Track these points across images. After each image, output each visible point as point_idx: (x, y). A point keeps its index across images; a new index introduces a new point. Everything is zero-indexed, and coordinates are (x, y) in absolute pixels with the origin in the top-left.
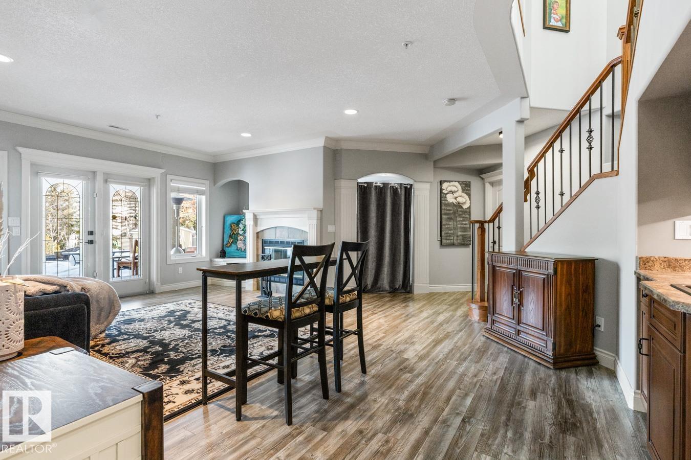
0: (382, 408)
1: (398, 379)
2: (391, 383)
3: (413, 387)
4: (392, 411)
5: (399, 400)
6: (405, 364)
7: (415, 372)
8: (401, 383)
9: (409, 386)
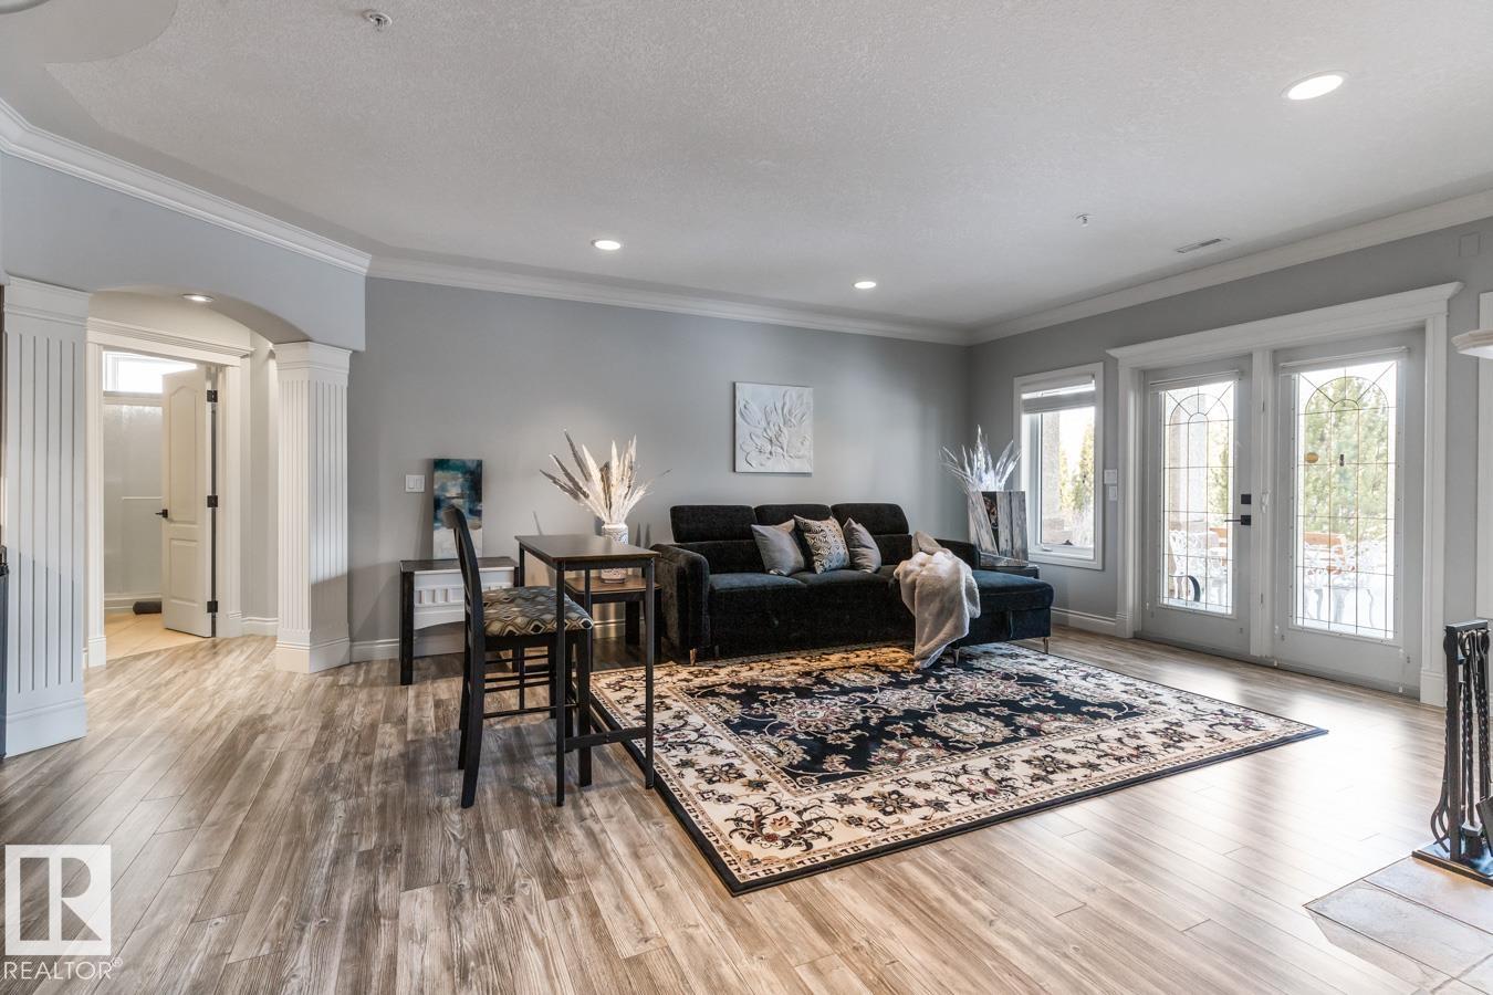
3: (334, 828)
6: (401, 867)
7: (355, 861)
9: (344, 827)
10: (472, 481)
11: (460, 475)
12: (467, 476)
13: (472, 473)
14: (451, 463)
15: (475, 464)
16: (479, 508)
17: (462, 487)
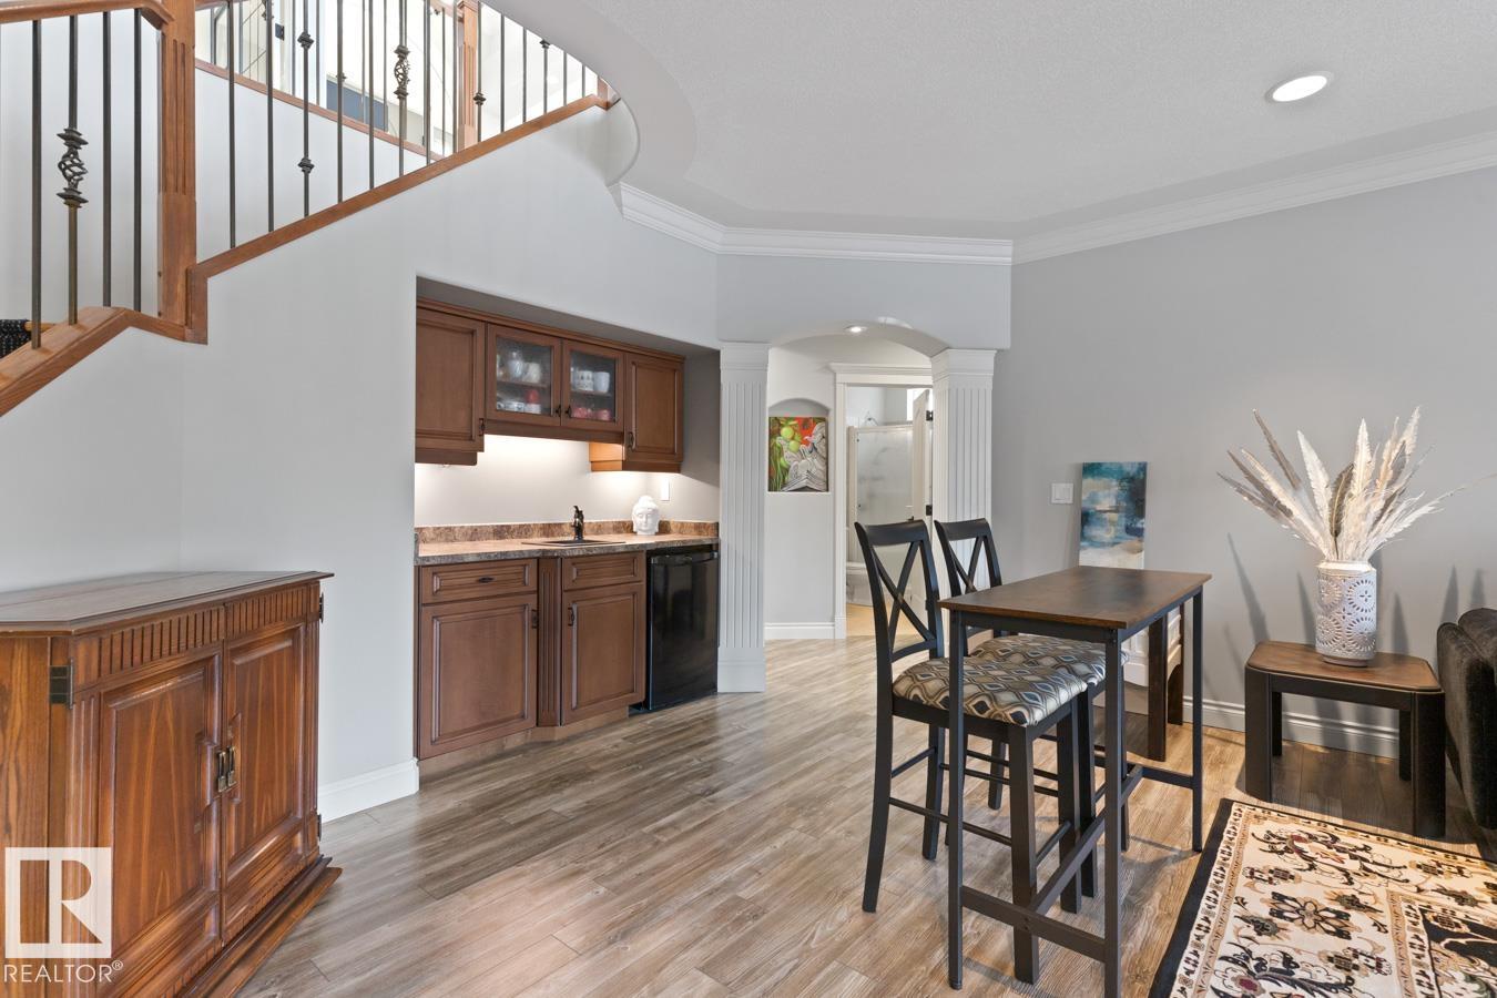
0: (837, 819)
1: (783, 881)
2: (804, 870)
4: (821, 813)
5: (800, 830)
8: (779, 868)
9: (762, 861)
10: (1130, 490)
11: (1114, 483)
12: (1125, 483)
13: (1131, 479)
14: (1103, 468)
15: (1135, 470)
16: (1139, 525)
17: (1117, 497)
